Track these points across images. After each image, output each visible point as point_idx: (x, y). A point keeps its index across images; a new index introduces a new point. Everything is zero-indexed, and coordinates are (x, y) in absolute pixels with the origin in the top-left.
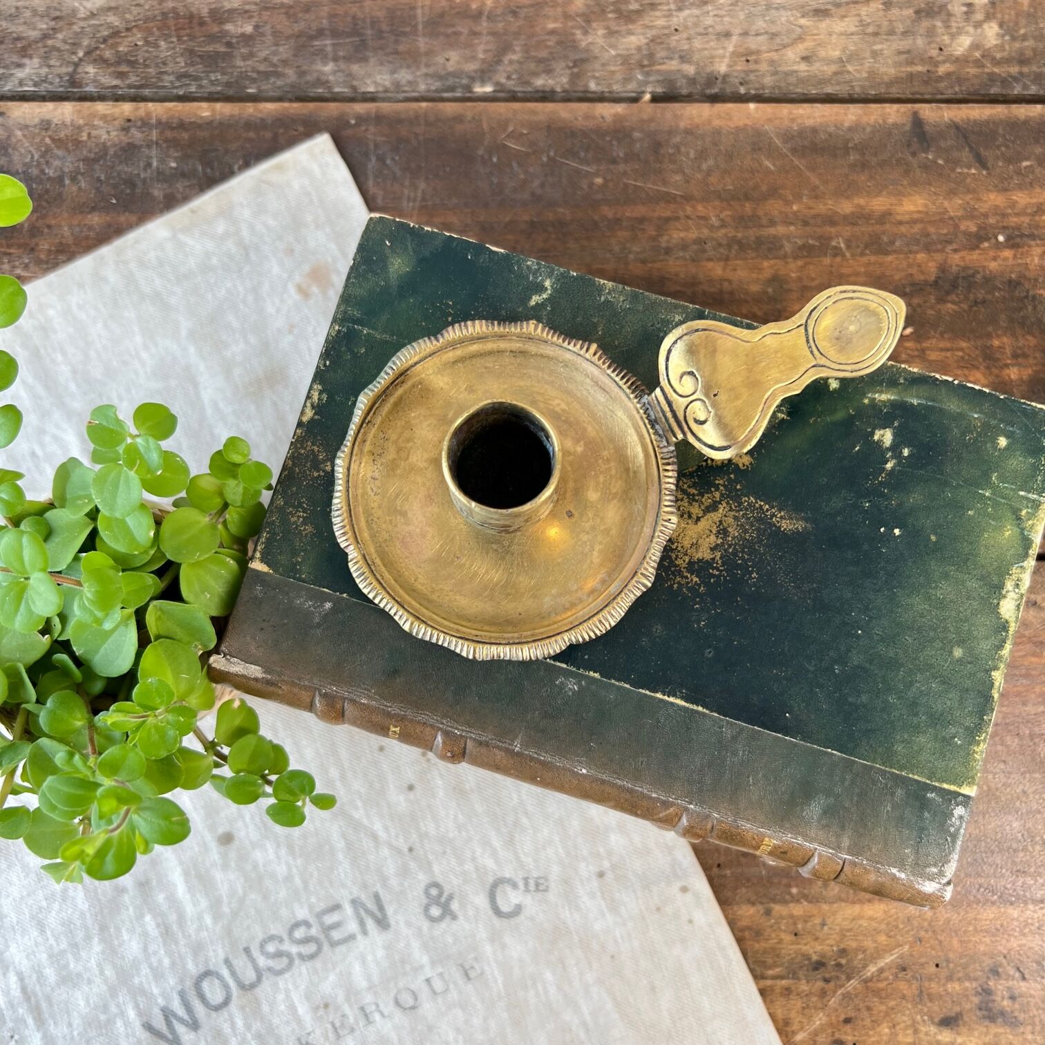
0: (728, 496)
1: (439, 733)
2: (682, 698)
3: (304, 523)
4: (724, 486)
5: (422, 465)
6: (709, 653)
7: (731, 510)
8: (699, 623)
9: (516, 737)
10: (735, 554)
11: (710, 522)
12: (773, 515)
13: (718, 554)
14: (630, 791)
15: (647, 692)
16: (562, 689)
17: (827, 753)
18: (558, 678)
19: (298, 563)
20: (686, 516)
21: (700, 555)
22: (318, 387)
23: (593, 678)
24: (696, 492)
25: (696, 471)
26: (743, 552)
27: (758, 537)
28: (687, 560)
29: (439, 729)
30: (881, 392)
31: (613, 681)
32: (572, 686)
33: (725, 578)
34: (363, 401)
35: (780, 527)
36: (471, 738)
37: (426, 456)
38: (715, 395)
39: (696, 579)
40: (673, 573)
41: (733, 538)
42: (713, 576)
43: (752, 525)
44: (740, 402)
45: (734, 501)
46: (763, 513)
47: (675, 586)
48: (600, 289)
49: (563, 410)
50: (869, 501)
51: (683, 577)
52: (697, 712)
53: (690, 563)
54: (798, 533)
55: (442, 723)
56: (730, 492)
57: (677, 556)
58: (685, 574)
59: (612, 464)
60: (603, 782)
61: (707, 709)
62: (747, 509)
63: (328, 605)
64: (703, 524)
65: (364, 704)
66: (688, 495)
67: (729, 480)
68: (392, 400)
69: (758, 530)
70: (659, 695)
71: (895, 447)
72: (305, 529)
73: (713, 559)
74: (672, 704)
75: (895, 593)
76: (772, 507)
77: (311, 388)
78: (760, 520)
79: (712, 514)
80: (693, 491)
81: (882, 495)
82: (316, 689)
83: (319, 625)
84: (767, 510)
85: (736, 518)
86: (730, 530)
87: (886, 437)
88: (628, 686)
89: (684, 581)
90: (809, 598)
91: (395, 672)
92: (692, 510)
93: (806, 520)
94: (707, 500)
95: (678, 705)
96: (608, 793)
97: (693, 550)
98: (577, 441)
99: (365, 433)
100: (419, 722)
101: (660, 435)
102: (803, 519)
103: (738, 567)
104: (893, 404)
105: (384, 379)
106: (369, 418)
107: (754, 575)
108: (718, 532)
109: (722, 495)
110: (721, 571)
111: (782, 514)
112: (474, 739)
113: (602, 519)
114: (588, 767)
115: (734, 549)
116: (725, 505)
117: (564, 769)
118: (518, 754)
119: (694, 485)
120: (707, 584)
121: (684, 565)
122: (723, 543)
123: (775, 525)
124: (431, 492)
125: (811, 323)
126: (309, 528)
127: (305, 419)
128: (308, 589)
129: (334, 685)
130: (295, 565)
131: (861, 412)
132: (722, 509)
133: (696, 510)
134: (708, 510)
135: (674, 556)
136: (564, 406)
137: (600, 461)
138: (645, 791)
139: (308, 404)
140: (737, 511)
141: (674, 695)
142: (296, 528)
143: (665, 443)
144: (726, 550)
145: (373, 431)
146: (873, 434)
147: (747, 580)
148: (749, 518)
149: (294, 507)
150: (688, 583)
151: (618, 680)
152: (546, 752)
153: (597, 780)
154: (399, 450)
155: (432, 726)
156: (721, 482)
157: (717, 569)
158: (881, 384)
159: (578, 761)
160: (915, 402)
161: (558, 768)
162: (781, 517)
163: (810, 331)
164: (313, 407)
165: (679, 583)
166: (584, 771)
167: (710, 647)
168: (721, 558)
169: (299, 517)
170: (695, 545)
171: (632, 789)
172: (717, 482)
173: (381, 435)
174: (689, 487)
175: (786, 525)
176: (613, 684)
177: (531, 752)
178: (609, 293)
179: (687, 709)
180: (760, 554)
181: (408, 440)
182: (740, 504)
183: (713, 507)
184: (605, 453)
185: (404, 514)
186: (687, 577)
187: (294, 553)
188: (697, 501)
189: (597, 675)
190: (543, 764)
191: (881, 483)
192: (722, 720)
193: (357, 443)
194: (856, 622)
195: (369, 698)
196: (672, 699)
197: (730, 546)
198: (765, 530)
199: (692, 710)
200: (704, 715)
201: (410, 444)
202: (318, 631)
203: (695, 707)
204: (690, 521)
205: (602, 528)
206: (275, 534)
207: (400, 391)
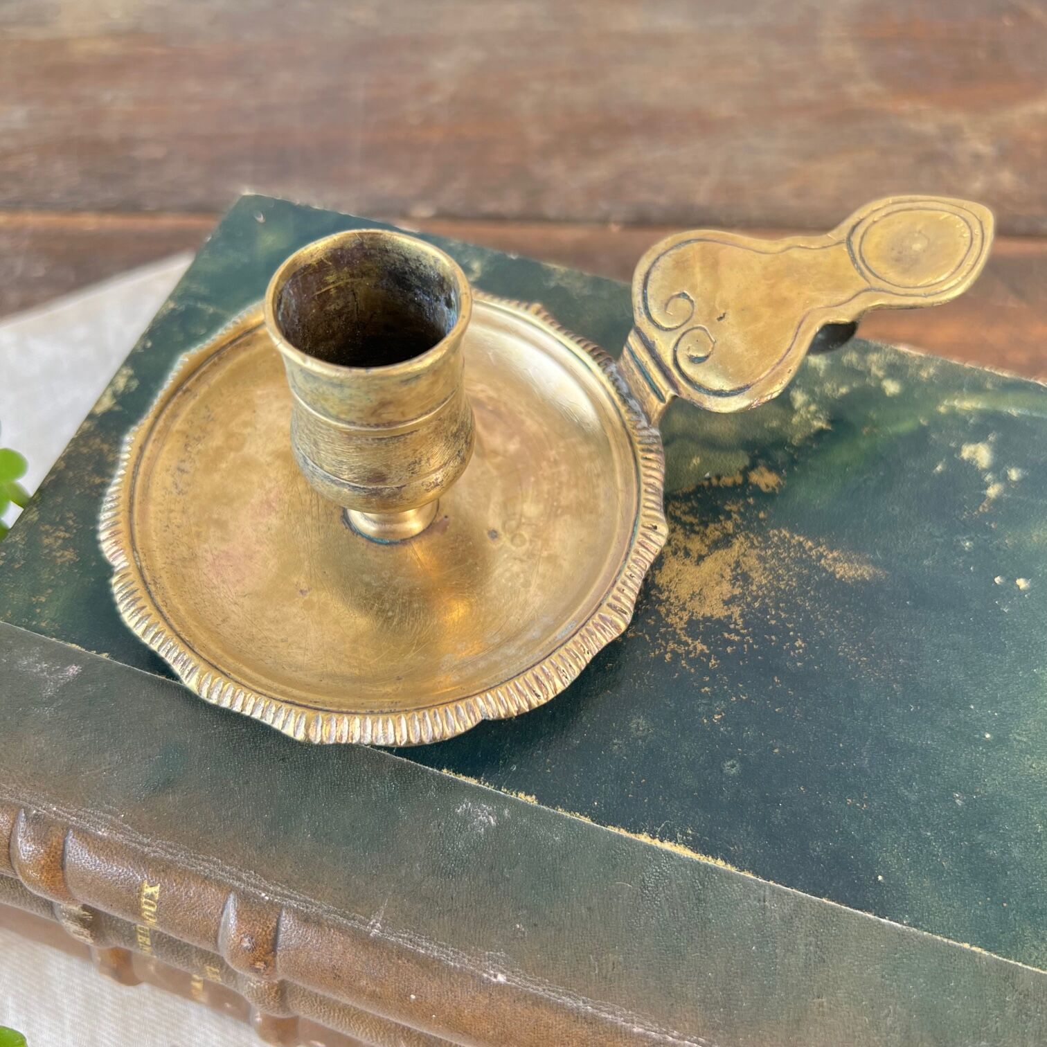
0: (747, 528)
1: (232, 896)
2: (686, 844)
3: (64, 547)
4: (739, 513)
5: (264, 459)
6: (731, 768)
7: (752, 546)
8: (710, 717)
9: (374, 909)
10: (764, 610)
11: (720, 561)
12: (821, 556)
13: (736, 611)
14: (592, 1021)
15: (623, 833)
16: (466, 822)
17: (963, 951)
18: (461, 802)
19: (39, 604)
20: (681, 554)
21: (707, 611)
22: (128, 371)
23: (525, 805)
24: (695, 521)
25: (695, 493)
26: (777, 608)
27: (800, 586)
28: (686, 618)
29: (233, 889)
30: (963, 399)
31: (560, 811)
32: (486, 817)
33: (750, 646)
34: (183, 361)
35: (833, 574)
36: (289, 908)
37: (271, 447)
38: (721, 318)
39: (701, 647)
40: (663, 636)
41: (760, 587)
42: (731, 643)
43: (788, 569)
44: (761, 325)
45: (758, 534)
46: (805, 552)
47: (668, 656)
48: (549, 274)
49: (490, 398)
50: (971, 539)
51: (680, 642)
52: (715, 870)
53: (691, 622)
54: (864, 582)
55: (239, 879)
56: (750, 522)
57: (669, 612)
58: (684, 638)
59: (563, 468)
60: (537, 1001)
61: (733, 864)
62: (777, 547)
63: (73, 670)
64: (709, 565)
65: (101, 838)
66: (684, 525)
67: (747, 506)
68: (229, 366)
69: (799, 576)
70: (644, 838)
71: (998, 468)
72: (62, 556)
73: (730, 617)
74: (669, 855)
75: (1036, 676)
76: (818, 544)
77: (118, 373)
78: (799, 561)
79: (723, 552)
80: (689, 519)
81: (988, 530)
82: (20, 807)
83: (50, 701)
84: (811, 549)
85: (761, 559)
86: (753, 574)
87: (981, 454)
88: (587, 820)
89: (682, 650)
90: (896, 681)
91: (168, 784)
92: (690, 546)
93: (875, 563)
94: (713, 532)
95: (680, 858)
96: (548, 1027)
97: (696, 603)
98: (510, 437)
99: (178, 406)
100: (196, 876)
101: (635, 413)
102: (868, 562)
103: (771, 630)
104: (983, 414)
105: (220, 335)
106: (188, 384)
107: (799, 643)
108: (735, 578)
109: (737, 526)
110: (743, 636)
111: (835, 554)
112: (296, 911)
113: (546, 542)
114: (508, 968)
115: (763, 603)
116: (741, 539)
117: (461, 972)
118: (376, 942)
119: (692, 511)
120: (721, 656)
121: (682, 625)
122: (743, 595)
123: (825, 570)
124: (272, 496)
125: (856, 240)
126: (69, 555)
127: (99, 410)
128: (44, 643)
129: (55, 803)
130: (35, 606)
131: (938, 422)
132: (738, 545)
133: (696, 545)
134: (715, 545)
135: (663, 610)
136: (492, 393)
137: (544, 464)
138: (620, 1021)
139: (109, 393)
140: (761, 549)
141: (673, 838)
142: (50, 553)
143: (644, 423)
144: (748, 605)
145: (192, 403)
146: (959, 450)
147: (788, 651)
148: (783, 560)
149: (52, 523)
150: (689, 652)
151: (571, 809)
152: (430, 940)
153: (526, 996)
154: (230, 436)
155: (219, 884)
156: (734, 508)
157: (737, 633)
158: (960, 387)
159: (489, 958)
160: (1014, 412)
161: (451, 971)
162: (835, 559)
163: (856, 248)
164: (115, 395)
165: (673, 651)
166: (501, 978)
167: (732, 757)
168: (742, 616)
169: (57, 538)
170: (697, 595)
171: (594, 1016)
172: (727, 508)
173: (203, 412)
174: (684, 513)
175: (845, 570)
176: (561, 818)
177: (401, 939)
178: (562, 279)
179: (696, 866)
180: (805, 611)
181: (246, 424)
182: (767, 539)
183: (725, 541)
184: (552, 454)
185: (221, 525)
186: (686, 644)
187: (35, 591)
188: (697, 533)
189: (531, 800)
190: (425, 964)
191: (984, 514)
192: (760, 886)
193: (164, 416)
194: (979, 720)
195: (113, 826)
196: (667, 846)
197: (755, 598)
198: (809, 577)
199: (706, 866)
200: (729, 876)
201: (249, 430)
202: (47, 712)
203: (710, 861)
204: (687, 561)
205: (545, 554)
206: (13, 560)
207: (243, 356)
